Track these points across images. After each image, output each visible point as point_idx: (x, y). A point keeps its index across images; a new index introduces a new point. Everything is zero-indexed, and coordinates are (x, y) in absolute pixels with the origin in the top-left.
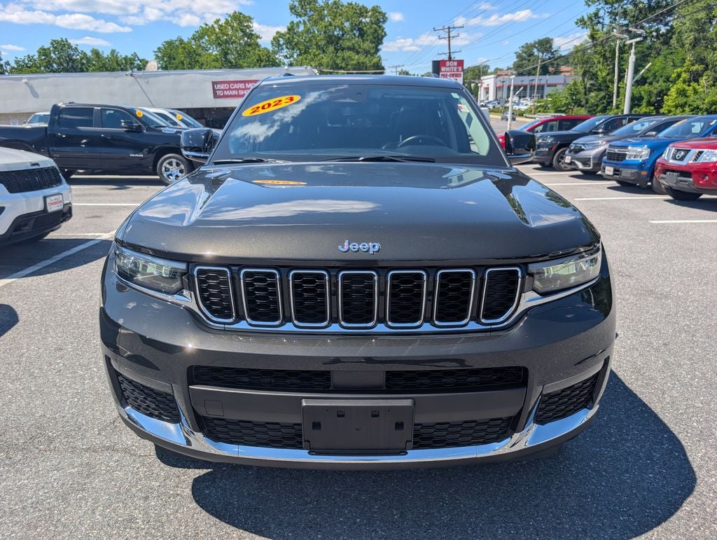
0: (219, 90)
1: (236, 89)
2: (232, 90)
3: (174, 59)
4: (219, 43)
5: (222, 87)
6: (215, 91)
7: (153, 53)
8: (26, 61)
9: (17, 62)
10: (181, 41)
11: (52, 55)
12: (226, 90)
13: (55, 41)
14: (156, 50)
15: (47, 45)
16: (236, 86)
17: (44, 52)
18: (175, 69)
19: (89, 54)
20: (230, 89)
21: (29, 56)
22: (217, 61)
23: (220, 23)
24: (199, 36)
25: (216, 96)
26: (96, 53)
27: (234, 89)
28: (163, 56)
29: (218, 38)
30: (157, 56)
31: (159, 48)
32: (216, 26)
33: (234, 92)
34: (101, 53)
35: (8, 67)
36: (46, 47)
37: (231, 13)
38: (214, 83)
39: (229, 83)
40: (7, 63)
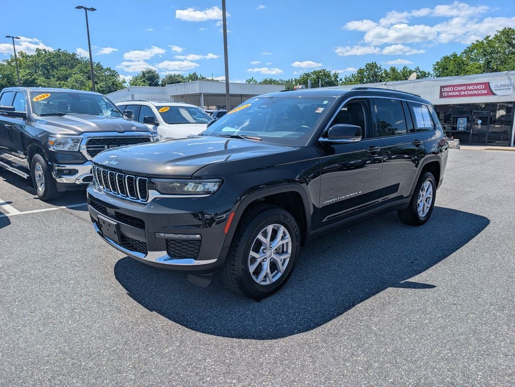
0: (445, 92)
1: (458, 91)
2: (455, 91)
3: (447, 69)
4: (485, 55)
5: (448, 89)
6: (441, 92)
7: (433, 66)
8: (351, 78)
9: (346, 79)
10: (455, 55)
11: (365, 73)
12: (451, 92)
13: (368, 64)
14: (436, 64)
15: (363, 67)
16: (459, 88)
17: (361, 72)
18: (446, 76)
19: (388, 70)
20: (454, 91)
21: (353, 75)
22: (480, 68)
23: (490, 39)
24: (470, 50)
25: (441, 96)
26: (393, 70)
27: (457, 91)
28: (439, 68)
29: (485, 50)
30: (435, 68)
31: (437, 63)
32: (485, 41)
33: (457, 93)
34: (396, 69)
35: (341, 82)
36: (362, 68)
37: (501, 29)
38: (442, 87)
39: (454, 86)
40: (341, 80)
